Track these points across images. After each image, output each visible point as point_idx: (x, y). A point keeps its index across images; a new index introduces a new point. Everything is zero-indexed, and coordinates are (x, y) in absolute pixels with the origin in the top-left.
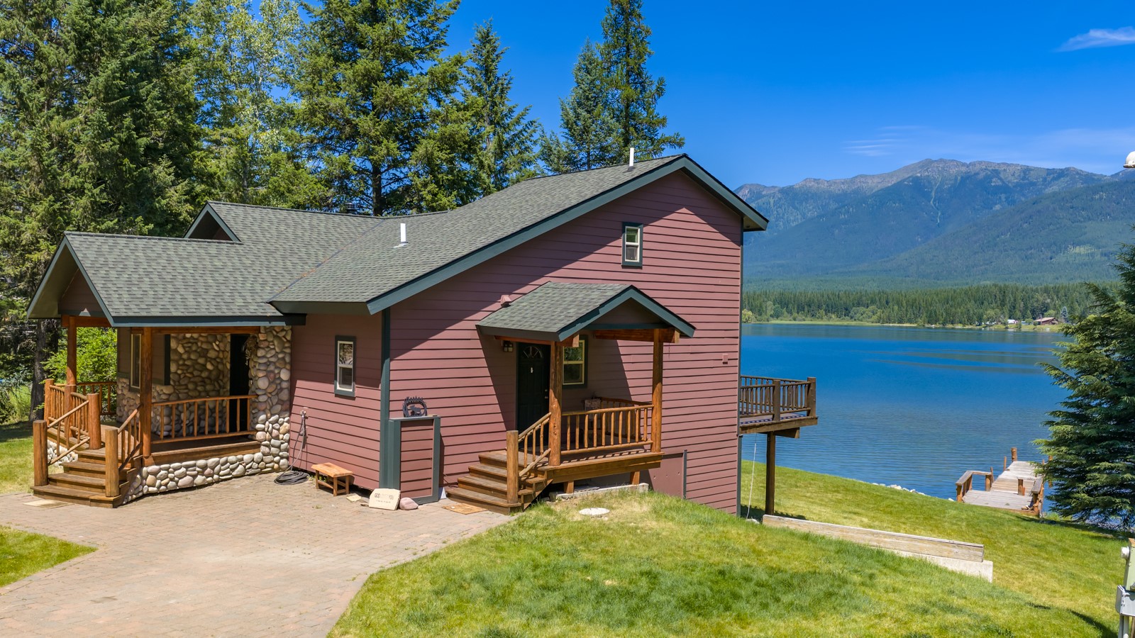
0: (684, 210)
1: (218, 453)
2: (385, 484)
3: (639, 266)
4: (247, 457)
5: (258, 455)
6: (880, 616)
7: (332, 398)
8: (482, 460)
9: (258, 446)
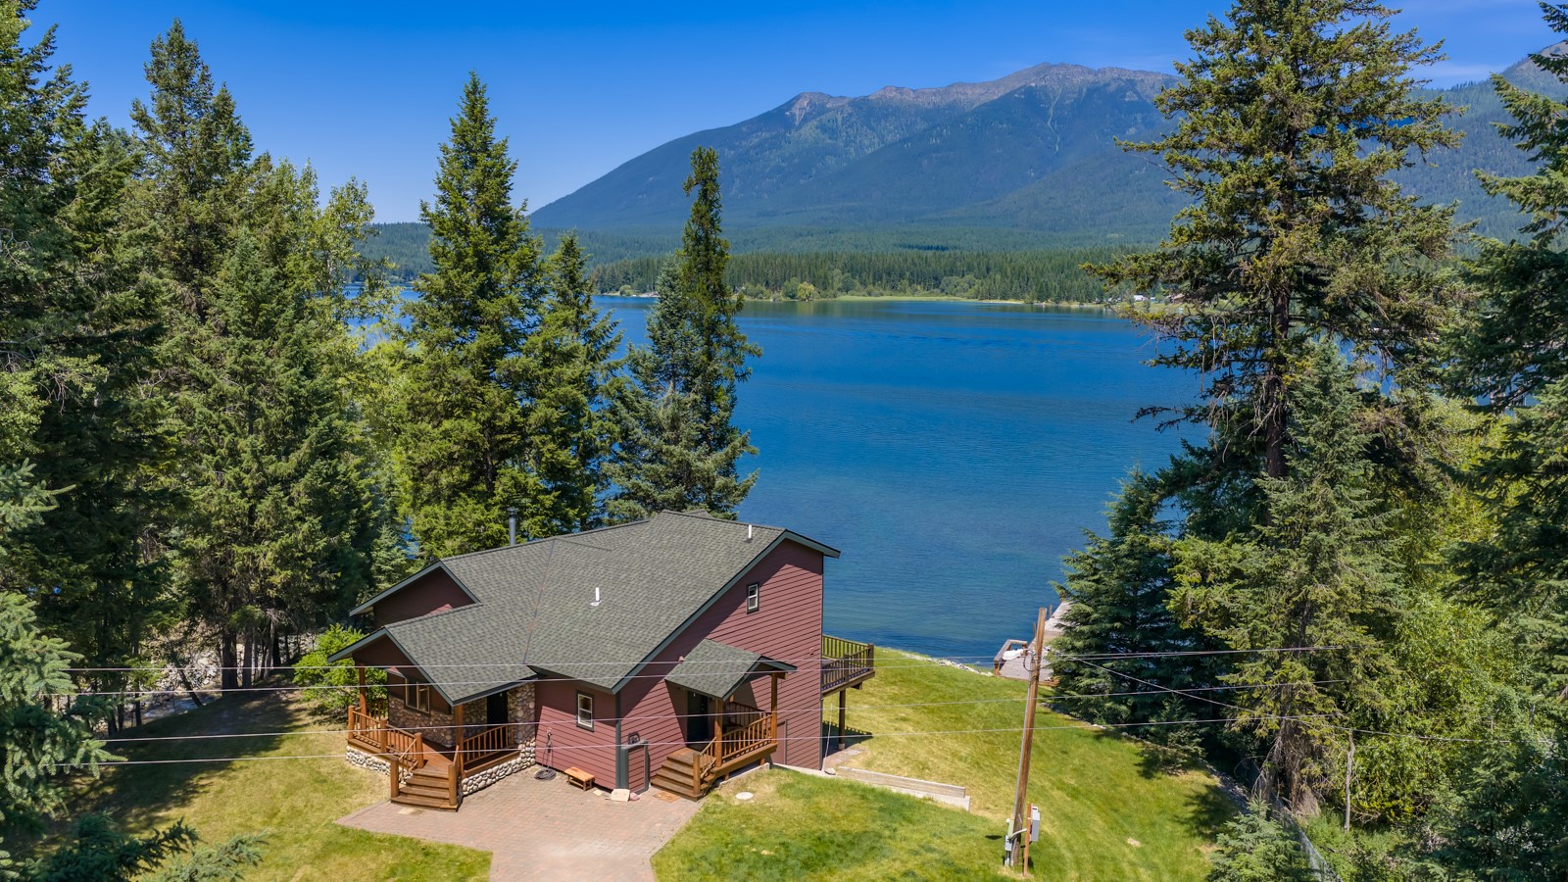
0: (787, 566)
1: (498, 763)
2: (619, 786)
3: (757, 610)
4: (513, 762)
5: (519, 759)
6: (894, 860)
7: (574, 727)
8: (669, 759)
9: (518, 755)
